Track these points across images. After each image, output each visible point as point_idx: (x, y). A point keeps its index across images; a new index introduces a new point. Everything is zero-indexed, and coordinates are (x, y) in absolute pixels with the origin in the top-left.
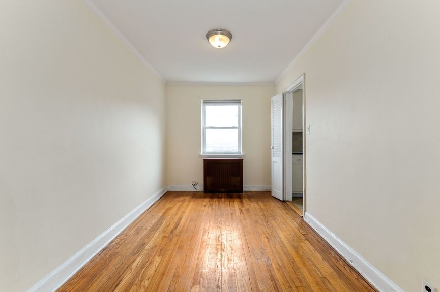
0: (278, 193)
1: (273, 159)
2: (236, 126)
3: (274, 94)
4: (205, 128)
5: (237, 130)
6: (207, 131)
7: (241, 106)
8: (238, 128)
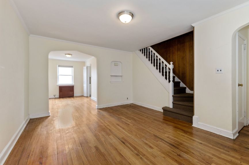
0: (85, 95)
1: (84, 85)
2: (71, 75)
3: (85, 66)
4: (58, 75)
5: (71, 76)
6: (59, 76)
7: (73, 68)
8: (72, 75)
